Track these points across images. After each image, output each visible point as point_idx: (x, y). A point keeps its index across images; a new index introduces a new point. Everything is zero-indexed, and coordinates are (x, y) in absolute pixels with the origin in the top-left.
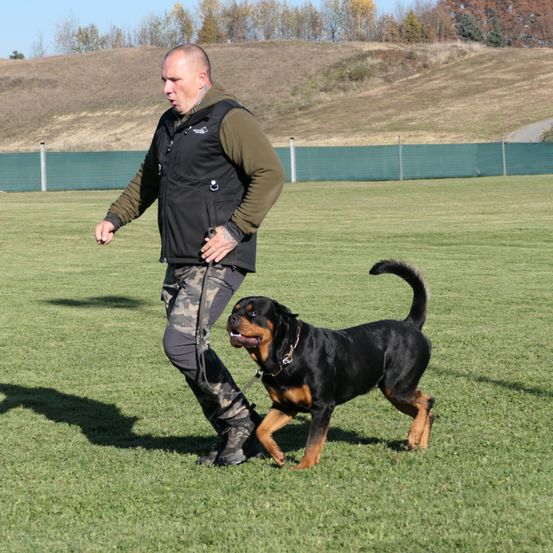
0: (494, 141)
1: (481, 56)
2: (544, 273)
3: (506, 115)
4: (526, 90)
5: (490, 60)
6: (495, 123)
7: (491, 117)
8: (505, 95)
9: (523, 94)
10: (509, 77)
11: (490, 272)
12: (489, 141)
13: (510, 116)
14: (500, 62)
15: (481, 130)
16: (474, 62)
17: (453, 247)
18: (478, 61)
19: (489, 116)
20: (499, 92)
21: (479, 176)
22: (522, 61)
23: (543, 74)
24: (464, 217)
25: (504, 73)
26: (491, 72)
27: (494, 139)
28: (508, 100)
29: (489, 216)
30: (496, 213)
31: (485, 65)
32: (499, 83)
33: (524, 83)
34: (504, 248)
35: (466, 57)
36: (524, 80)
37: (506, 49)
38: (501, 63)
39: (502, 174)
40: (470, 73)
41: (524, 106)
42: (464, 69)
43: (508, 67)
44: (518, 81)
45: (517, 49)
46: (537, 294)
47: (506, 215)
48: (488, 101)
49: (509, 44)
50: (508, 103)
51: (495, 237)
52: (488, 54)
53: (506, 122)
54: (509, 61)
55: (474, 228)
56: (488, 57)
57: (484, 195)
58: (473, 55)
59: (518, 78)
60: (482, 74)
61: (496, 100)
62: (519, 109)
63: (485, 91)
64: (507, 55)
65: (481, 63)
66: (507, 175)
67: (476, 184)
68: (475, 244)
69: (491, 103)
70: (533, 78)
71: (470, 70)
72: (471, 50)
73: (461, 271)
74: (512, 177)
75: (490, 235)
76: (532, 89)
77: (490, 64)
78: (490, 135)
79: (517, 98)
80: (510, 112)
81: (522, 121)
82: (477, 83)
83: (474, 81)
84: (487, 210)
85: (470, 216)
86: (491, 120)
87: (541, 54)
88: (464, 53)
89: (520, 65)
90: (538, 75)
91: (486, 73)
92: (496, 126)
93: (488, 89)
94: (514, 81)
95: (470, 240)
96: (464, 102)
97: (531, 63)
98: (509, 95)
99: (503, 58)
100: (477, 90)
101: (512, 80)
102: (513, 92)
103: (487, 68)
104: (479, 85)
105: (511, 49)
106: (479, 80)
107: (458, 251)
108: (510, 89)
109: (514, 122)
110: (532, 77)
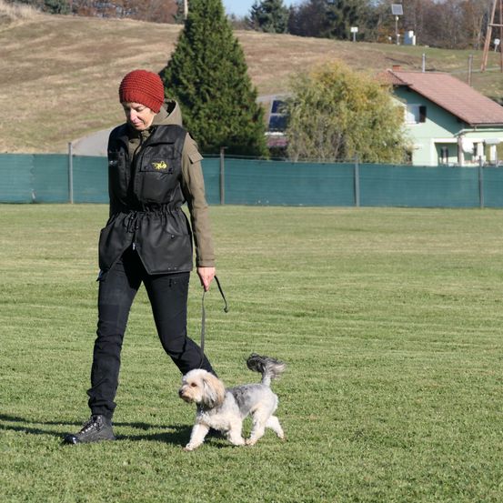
0: (47, 152)
1: (32, 25)
2: (147, 349)
3: (68, 115)
4: (97, 79)
5: (46, 32)
6: (49, 125)
7: (45, 116)
8: (67, 85)
9: (93, 84)
10: (73, 58)
11: (71, 345)
12: (41, 152)
13: (74, 115)
14: (61, 36)
15: (31, 135)
16: (21, 34)
17: (10, 306)
18: (29, 32)
19: (41, 114)
20: (57, 80)
21: (34, 202)
22: (93, 36)
23: (123, 57)
24: (20, 262)
25: (66, 52)
26: (48, 50)
27: (48, 149)
28: (70, 92)
29: (57, 262)
30: (66, 259)
31: (37, 40)
32: (59, 67)
33: (95, 69)
34: (85, 310)
35: (12, 26)
36: (94, 64)
37: (70, 18)
38: (61, 38)
39: (70, 202)
40: (16, 50)
41: (93, 103)
42: (7, 43)
43: (72, 43)
44: (87, 65)
45: (87, 18)
46: (142, 380)
47: (82, 262)
48: (42, 92)
49: (75, 11)
50: (70, 97)
51: (71, 293)
52: (44, 24)
53: (68, 125)
54: (74, 35)
55: (38, 278)
56: (43, 28)
57: (44, 230)
58: (21, 23)
59: (87, 60)
60: (33, 52)
61: (52, 92)
62: (86, 106)
63: (36, 78)
64: (70, 26)
65: (34, 36)
66: (76, 202)
67: (31, 215)
68: (42, 303)
69: (45, 95)
70: (109, 62)
71: (17, 45)
72: (19, 16)
73: (27, 342)
74: (82, 206)
75: (61, 290)
76: (107, 77)
77: (46, 38)
78: (43, 142)
79: (83, 90)
80: (74, 110)
81: (90, 124)
82: (27, 65)
83: (21, 61)
84: (54, 253)
85: (30, 261)
86: (43, 120)
87: (121, 28)
88: (9, 20)
89: (89, 42)
90: (116, 57)
91: (39, 52)
92: (51, 130)
93: (40, 75)
94: (80, 66)
95: (34, 297)
96: (6, 93)
97: (106, 39)
98: (72, 85)
99: (65, 31)
100: (26, 76)
101: (77, 64)
102: (78, 80)
103: (42, 43)
104: (28, 69)
105: (77, 18)
106: (28, 60)
107: (18, 313)
108: (75, 76)
109: (78, 125)
110: (105, 61)
